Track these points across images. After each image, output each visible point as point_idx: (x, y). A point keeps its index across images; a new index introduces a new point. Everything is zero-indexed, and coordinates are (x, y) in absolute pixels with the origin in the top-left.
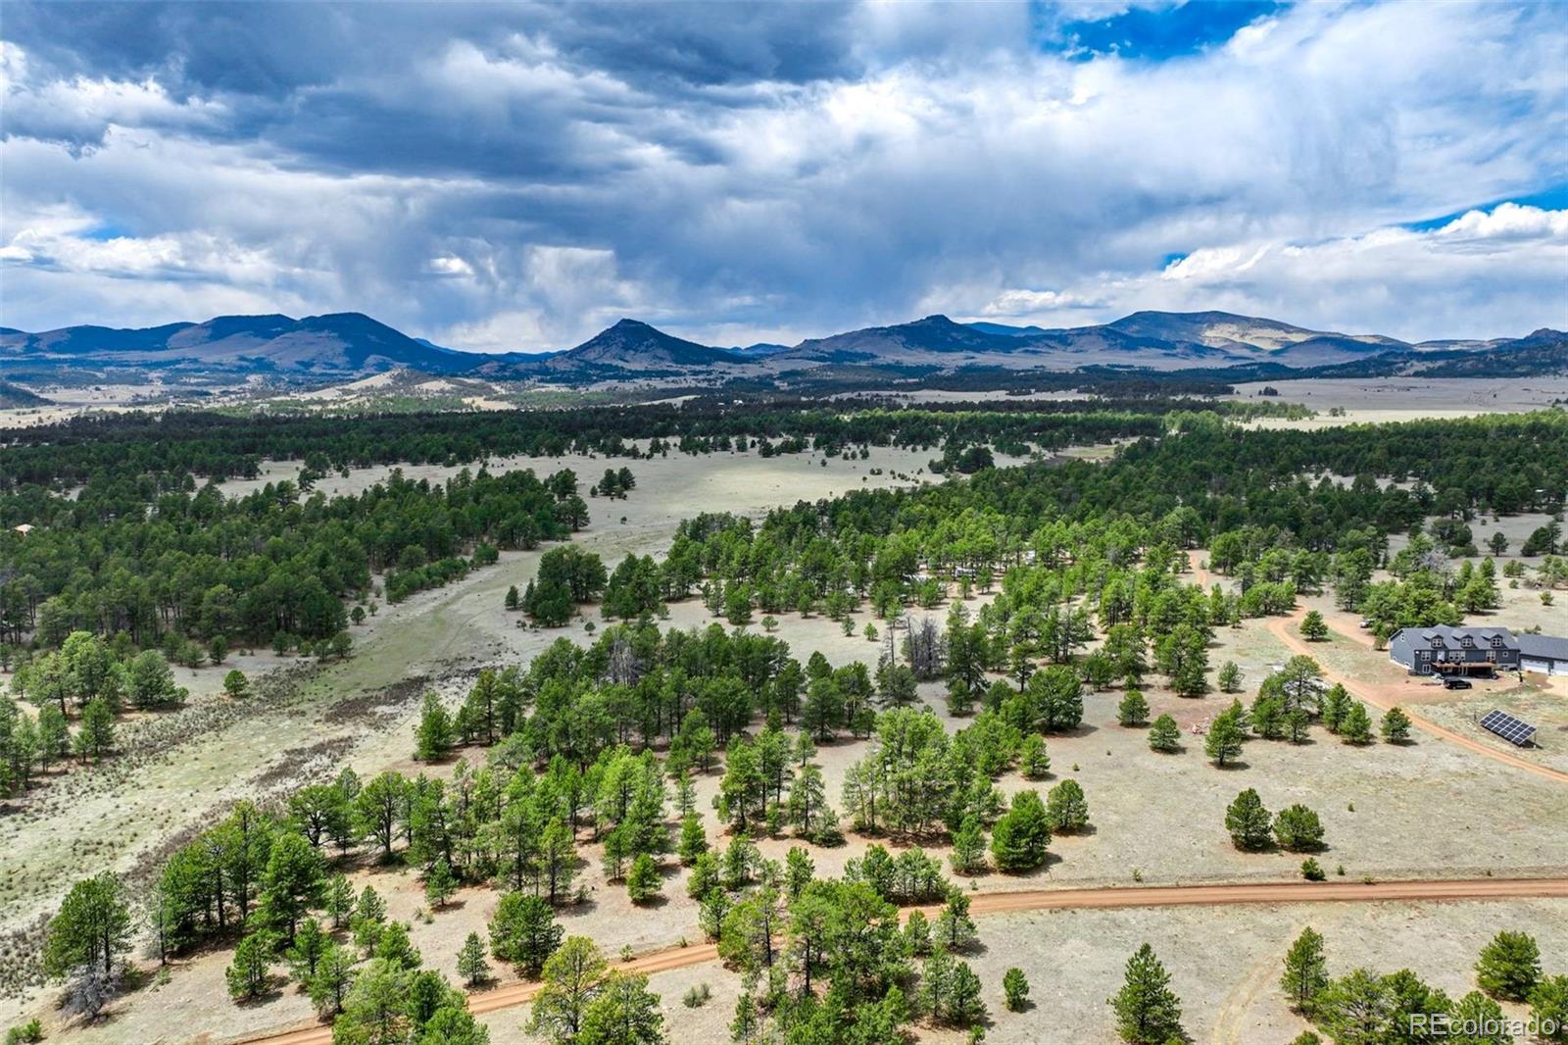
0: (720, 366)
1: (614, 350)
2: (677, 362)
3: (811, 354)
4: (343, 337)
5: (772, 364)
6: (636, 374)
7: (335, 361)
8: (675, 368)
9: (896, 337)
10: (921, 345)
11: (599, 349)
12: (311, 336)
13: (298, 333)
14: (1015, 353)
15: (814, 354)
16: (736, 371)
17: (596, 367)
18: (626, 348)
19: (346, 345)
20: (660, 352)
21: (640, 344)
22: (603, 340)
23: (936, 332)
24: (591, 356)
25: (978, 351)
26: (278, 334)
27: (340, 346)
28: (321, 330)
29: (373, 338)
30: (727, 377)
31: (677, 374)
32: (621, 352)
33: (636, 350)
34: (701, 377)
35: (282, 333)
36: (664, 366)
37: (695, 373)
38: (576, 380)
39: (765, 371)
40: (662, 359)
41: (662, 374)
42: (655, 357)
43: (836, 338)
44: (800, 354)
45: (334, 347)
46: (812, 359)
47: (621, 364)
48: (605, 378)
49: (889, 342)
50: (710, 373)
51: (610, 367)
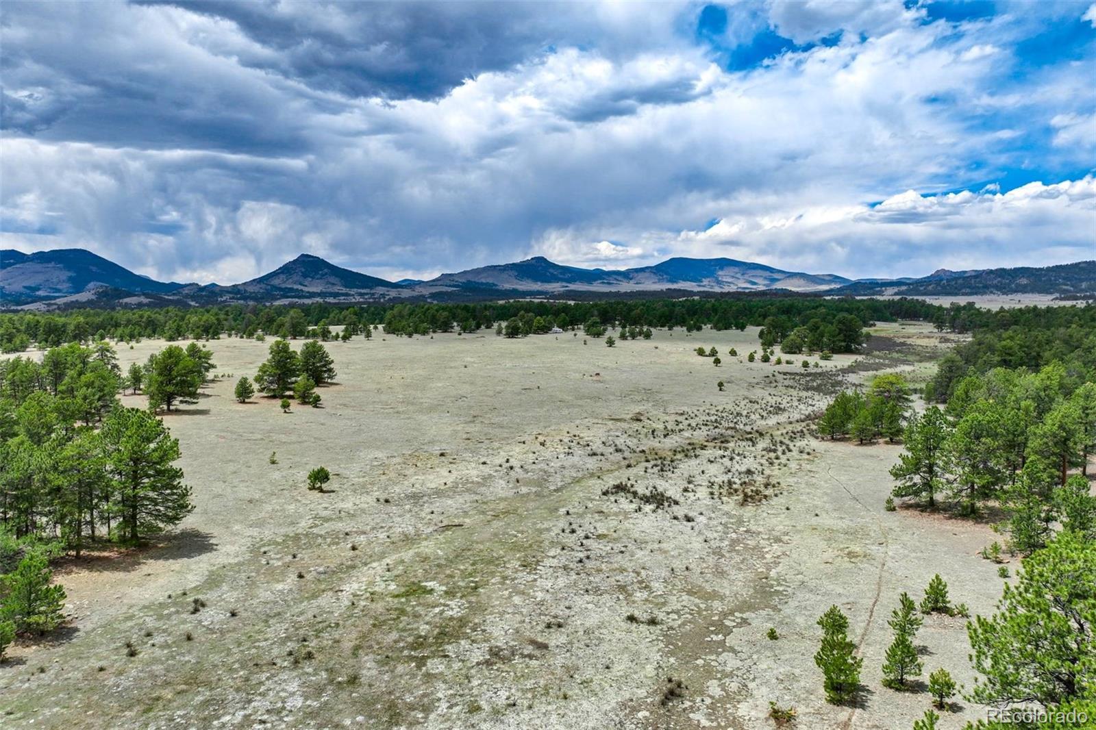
0: (380, 290)
1: (295, 278)
2: (346, 287)
3: (449, 283)
4: (68, 267)
5: (421, 289)
6: (312, 295)
7: (58, 287)
8: (344, 290)
9: (511, 273)
10: (528, 277)
11: (282, 276)
12: (38, 267)
13: (27, 265)
14: (595, 284)
15: (452, 283)
16: (393, 293)
17: (280, 289)
18: (305, 276)
19: (70, 274)
20: (332, 279)
21: (317, 273)
22: (287, 269)
23: (540, 268)
24: (276, 282)
25: (570, 283)
26: (10, 265)
27: (65, 275)
28: (50, 262)
29: (94, 269)
30: (388, 297)
31: (347, 295)
32: (301, 279)
33: (313, 278)
34: (366, 297)
35: (14, 264)
36: (336, 289)
37: (361, 295)
38: (262, 298)
39: (415, 294)
40: (333, 284)
41: (336, 295)
42: (328, 283)
43: (465, 272)
44: (440, 283)
45: (60, 276)
46: (450, 286)
47: (300, 287)
48: (288, 297)
49: (505, 275)
50: (373, 294)
51: (291, 290)
